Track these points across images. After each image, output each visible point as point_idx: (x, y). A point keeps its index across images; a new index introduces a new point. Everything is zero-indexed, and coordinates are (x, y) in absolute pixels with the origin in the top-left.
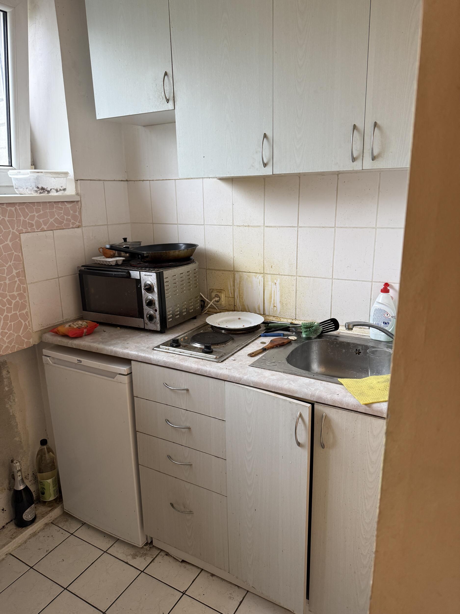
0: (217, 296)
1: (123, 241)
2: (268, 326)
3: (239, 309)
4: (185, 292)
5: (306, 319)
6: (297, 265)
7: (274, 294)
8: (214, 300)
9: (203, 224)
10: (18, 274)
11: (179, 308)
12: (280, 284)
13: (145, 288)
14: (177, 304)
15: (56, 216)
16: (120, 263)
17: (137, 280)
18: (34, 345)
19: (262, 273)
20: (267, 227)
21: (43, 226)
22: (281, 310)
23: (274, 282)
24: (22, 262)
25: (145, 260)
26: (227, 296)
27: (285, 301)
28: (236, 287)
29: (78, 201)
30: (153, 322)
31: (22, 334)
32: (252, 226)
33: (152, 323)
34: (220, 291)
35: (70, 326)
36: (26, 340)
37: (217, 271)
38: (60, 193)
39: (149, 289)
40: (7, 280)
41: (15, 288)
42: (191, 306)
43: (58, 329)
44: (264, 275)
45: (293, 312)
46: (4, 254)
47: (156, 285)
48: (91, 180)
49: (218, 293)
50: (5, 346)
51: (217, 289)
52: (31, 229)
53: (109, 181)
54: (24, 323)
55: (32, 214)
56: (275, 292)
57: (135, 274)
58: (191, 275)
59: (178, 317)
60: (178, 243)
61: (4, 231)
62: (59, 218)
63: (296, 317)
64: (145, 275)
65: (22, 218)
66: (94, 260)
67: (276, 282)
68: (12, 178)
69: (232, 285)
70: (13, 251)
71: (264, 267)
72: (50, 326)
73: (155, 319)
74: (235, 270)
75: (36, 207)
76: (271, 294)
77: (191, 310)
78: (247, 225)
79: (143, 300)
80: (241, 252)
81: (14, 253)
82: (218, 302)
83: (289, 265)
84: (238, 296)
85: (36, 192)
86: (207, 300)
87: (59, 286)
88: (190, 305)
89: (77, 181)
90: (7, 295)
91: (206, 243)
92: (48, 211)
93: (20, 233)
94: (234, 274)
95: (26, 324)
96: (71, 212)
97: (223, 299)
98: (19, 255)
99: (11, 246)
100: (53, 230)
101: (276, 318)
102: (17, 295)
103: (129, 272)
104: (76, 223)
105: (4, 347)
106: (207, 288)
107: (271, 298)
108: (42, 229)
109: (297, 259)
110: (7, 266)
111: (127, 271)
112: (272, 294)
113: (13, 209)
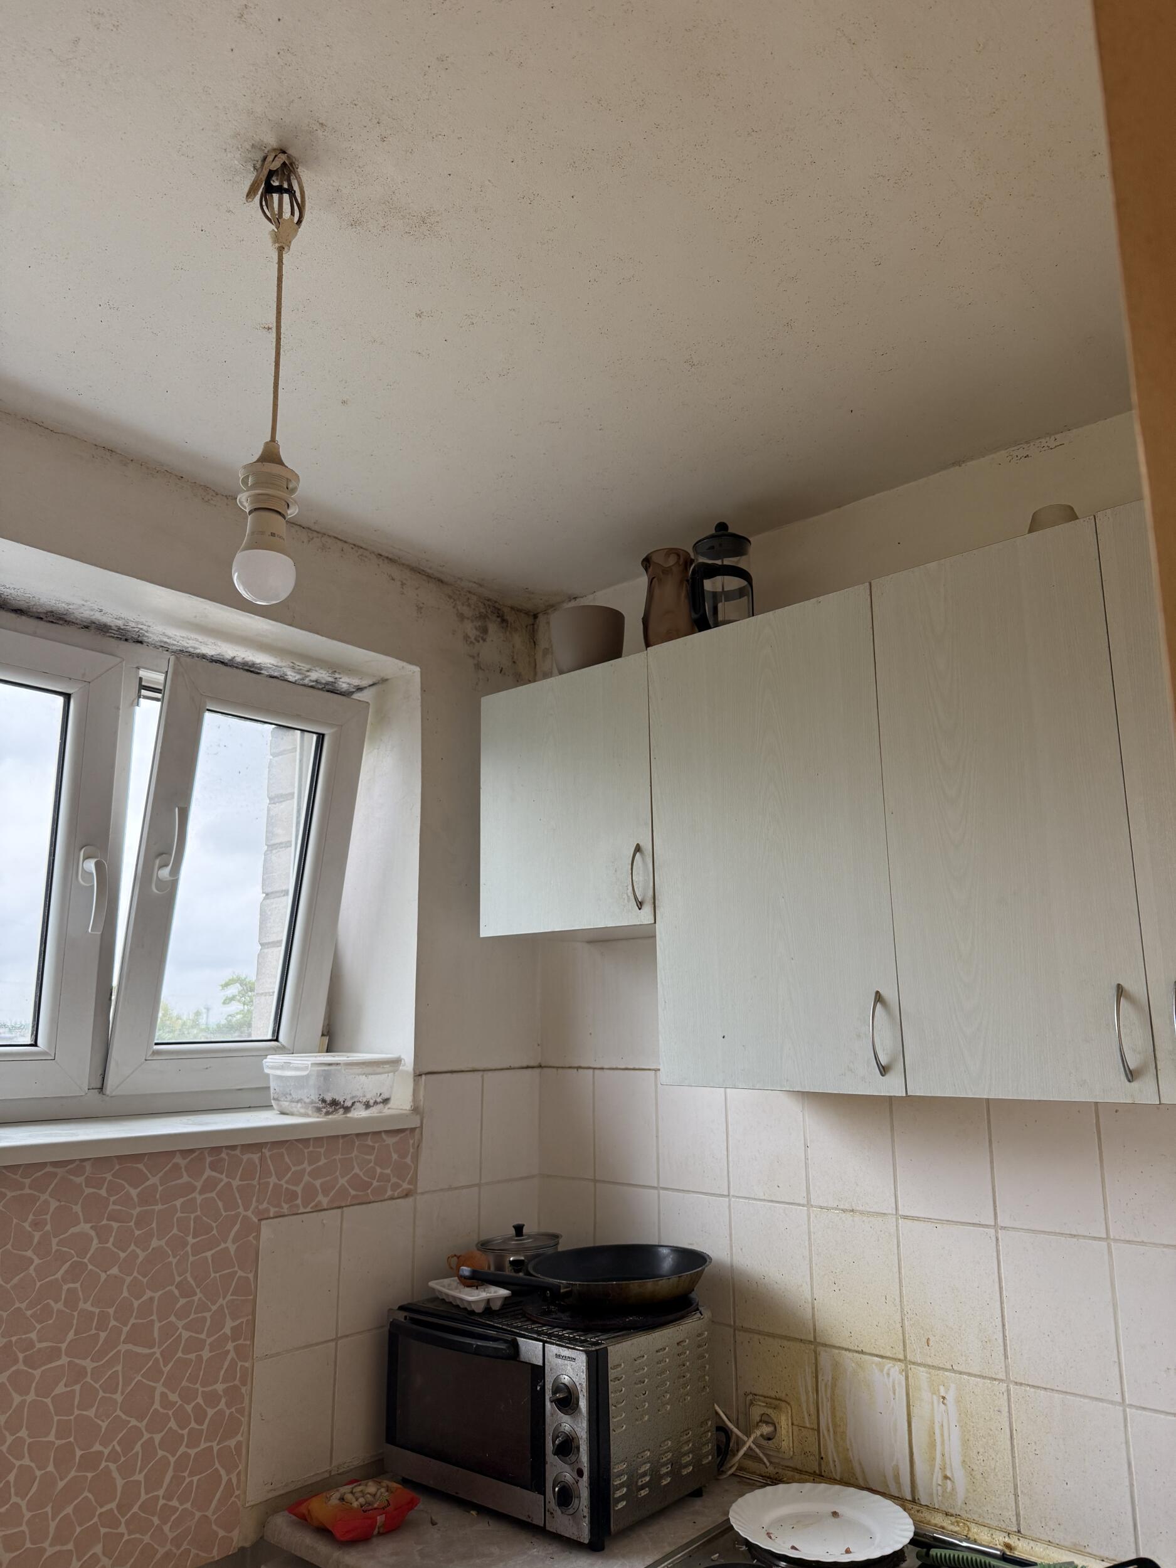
0: (765, 1420)
1: (513, 1232)
2: (927, 1554)
3: (836, 1473)
4: (669, 1407)
5: (1053, 1537)
6: (1005, 1345)
7: (942, 1435)
8: (758, 1433)
9: (727, 1194)
10: (236, 1332)
11: (649, 1462)
12: (958, 1401)
13: (554, 1398)
14: (644, 1451)
15: (357, 1170)
16: (496, 1306)
17: (534, 1367)
18: (242, 1549)
19: (900, 1360)
20: (905, 1217)
21: (320, 1197)
22: (970, 1494)
23: (939, 1393)
24: (251, 1297)
25: (562, 1303)
26: (795, 1423)
27: (978, 1462)
28: (824, 1396)
29: (413, 1130)
30: (571, 1511)
31: (214, 1513)
32: (862, 1213)
33: (567, 1513)
34: (776, 1403)
35: (342, 1499)
36: (222, 1533)
37: (766, 1338)
38: (373, 1112)
39: (567, 1401)
40: (207, 1347)
41: (222, 1373)
42: (686, 1454)
43: (309, 1508)
44: (906, 1367)
45: (1010, 1508)
46: (213, 1275)
47: (584, 1391)
48: (452, 1072)
49: (769, 1411)
50: (161, 1551)
51: (765, 1397)
52: (290, 1207)
53: (495, 1070)
54: (225, 1479)
55: (299, 1168)
56: (945, 1425)
57: (531, 1349)
58: (688, 1352)
59: (646, 1493)
60: (657, 1244)
61: (224, 1214)
62: (361, 1174)
63: (1019, 1525)
64: (558, 1356)
65: (273, 1180)
66: (433, 1289)
67: (946, 1392)
68: (271, 1077)
69: (810, 1389)
70: (236, 1269)
71: (904, 1342)
72: (292, 1487)
73: (577, 1501)
74: (818, 1341)
75: (311, 1149)
76: (932, 1434)
77: (686, 1467)
78: (847, 1207)
79: (547, 1433)
80: (835, 1287)
81: (237, 1272)
82: (769, 1439)
83: (982, 1341)
84: (830, 1425)
85: (317, 1112)
86: (735, 1430)
87: (335, 1365)
88: (683, 1450)
89: (420, 1077)
90: (197, 1393)
91: (734, 1248)
92: (338, 1157)
93: (262, 1220)
94: (815, 1352)
95: (230, 1480)
96: (395, 1156)
97: (784, 1432)
98: (248, 1278)
99: (232, 1253)
100: (343, 1207)
101: (953, 1519)
102: (221, 1393)
103: (516, 1339)
104: (402, 1186)
105: (158, 1556)
106: (737, 1389)
107: (932, 1445)
108: (316, 1206)
109: (1004, 1325)
110: (214, 1308)
111: (509, 1337)
112: (934, 1433)
113: (256, 1157)
